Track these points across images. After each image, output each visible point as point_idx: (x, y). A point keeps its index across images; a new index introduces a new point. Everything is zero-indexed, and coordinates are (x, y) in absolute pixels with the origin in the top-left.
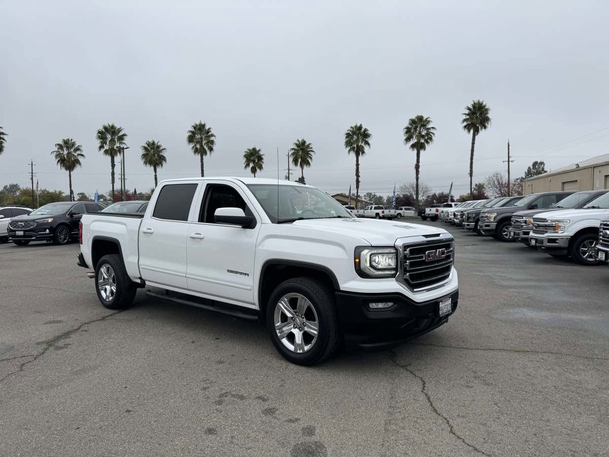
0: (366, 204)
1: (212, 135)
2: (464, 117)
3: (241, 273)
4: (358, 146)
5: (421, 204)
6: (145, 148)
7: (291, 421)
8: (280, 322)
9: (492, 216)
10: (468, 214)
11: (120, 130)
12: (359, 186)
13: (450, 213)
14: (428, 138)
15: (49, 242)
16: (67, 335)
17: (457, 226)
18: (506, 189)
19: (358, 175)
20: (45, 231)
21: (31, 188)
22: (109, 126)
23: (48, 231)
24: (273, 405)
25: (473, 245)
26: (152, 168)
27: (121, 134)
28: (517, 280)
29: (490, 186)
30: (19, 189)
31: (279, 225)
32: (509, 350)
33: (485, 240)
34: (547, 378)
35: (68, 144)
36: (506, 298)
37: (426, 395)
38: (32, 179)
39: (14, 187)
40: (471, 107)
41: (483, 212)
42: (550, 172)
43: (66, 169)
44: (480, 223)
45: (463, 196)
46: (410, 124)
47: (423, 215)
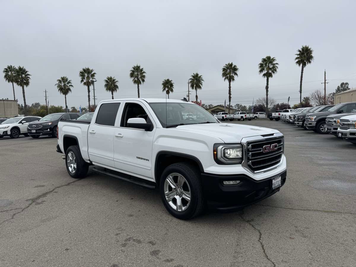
0: (236, 111)
1: (144, 72)
2: (297, 56)
3: (144, 159)
4: (230, 76)
5: (269, 110)
6: (106, 81)
7: (168, 261)
8: (168, 191)
9: (313, 118)
10: (298, 116)
11: (92, 71)
12: (231, 100)
13: (287, 116)
14: (273, 70)
15: (49, 136)
16: (45, 195)
17: (292, 124)
18: (323, 101)
19: (230, 94)
20: (47, 130)
21: (46, 105)
22: (86, 68)
23: (49, 130)
24: (158, 248)
25: (301, 136)
26: (111, 92)
27: (92, 73)
28: (328, 160)
29: (313, 98)
30: (40, 105)
31: (167, 129)
32: (321, 211)
33: (308, 133)
34: (348, 233)
35: (64, 80)
36: (321, 172)
37: (261, 243)
38: (46, 100)
39: (37, 105)
40: (301, 50)
41: (307, 116)
42: (352, 89)
43: (63, 94)
44: (305, 122)
45: (296, 105)
46: (262, 61)
47: (271, 117)
